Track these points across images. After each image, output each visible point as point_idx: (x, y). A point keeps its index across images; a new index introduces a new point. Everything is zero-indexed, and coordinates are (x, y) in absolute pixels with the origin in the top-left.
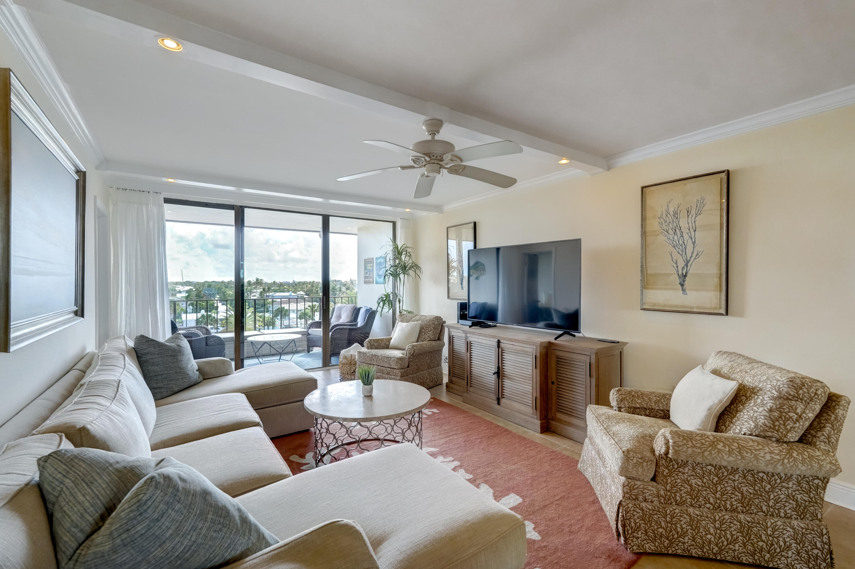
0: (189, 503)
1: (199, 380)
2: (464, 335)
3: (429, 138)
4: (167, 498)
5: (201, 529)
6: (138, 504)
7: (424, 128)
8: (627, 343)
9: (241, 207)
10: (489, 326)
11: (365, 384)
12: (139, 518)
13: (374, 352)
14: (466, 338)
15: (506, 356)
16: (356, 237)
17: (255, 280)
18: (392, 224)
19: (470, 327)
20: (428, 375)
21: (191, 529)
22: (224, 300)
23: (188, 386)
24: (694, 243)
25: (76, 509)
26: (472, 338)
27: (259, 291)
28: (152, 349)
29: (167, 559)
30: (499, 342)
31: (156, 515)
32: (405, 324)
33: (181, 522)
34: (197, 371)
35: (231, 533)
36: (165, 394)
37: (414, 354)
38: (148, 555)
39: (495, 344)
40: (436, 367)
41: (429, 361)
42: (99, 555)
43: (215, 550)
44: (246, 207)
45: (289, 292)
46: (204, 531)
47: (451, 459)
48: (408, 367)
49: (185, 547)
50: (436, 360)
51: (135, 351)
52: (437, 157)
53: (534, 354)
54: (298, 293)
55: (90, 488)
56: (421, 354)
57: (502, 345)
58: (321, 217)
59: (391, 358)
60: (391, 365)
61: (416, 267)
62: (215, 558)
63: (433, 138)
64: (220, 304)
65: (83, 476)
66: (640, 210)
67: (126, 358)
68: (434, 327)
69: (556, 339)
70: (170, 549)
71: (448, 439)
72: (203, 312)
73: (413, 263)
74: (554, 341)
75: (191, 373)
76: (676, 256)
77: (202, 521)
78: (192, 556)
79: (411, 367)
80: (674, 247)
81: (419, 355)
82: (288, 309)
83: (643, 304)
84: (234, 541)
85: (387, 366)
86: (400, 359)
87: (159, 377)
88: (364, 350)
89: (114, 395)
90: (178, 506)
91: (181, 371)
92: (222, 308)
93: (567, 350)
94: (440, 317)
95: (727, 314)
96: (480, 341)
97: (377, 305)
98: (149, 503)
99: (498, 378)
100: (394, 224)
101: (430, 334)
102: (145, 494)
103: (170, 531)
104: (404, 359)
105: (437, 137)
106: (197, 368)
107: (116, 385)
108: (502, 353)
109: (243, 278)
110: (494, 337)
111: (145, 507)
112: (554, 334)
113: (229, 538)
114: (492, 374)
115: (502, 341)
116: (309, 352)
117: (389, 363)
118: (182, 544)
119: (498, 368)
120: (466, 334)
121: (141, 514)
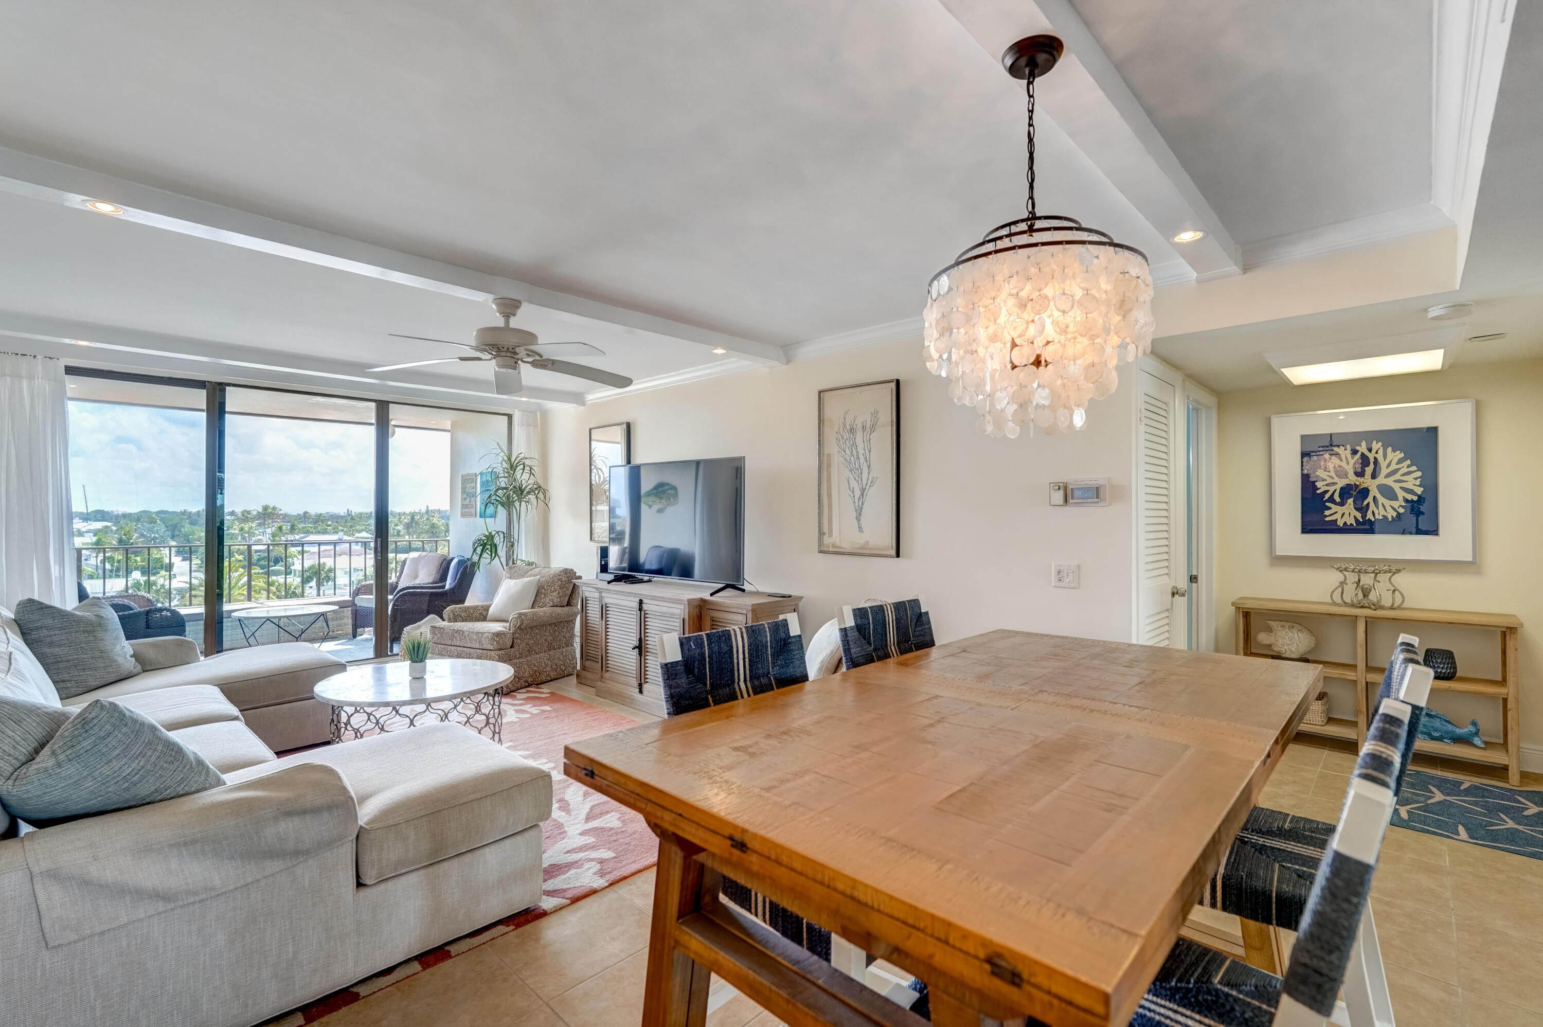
0: (136, 730)
1: (135, 671)
2: (597, 595)
3: (500, 322)
4: (113, 720)
5: (150, 756)
6: (83, 722)
7: (494, 306)
8: (803, 597)
9: (220, 384)
10: (641, 581)
11: (413, 661)
12: (85, 735)
13: (459, 625)
14: (601, 598)
15: (652, 623)
16: (449, 434)
17: (260, 510)
18: (506, 418)
19: (609, 582)
20: (548, 659)
21: (139, 754)
22: (187, 553)
23: (115, 679)
24: (869, 467)
25: (6, 742)
26: (609, 599)
27: (269, 531)
28: (49, 621)
29: (114, 778)
30: (641, 602)
31: (102, 734)
32: (513, 582)
33: (128, 744)
34: (131, 656)
35: (184, 768)
36: (74, 691)
37: (523, 627)
38: (94, 772)
39: (636, 605)
40: (563, 647)
41: (549, 638)
42: (41, 771)
43: (166, 781)
44: (229, 385)
45: (337, 533)
46: (153, 759)
47: (545, 761)
48: (512, 647)
49: (133, 770)
50: (564, 637)
51: (18, 625)
52: (508, 349)
53: (682, 617)
54: (357, 535)
55: (19, 726)
56: (536, 627)
57: (645, 607)
58: (373, 405)
59: (482, 633)
60: (483, 645)
61: (540, 490)
62: (166, 790)
63: (507, 322)
64: (177, 560)
65: (8, 716)
66: (817, 422)
67: (8, 630)
68: (560, 586)
69: (712, 595)
70: (117, 768)
71: (550, 740)
72: (136, 575)
73: (536, 483)
74: (708, 597)
75: (120, 660)
76: (854, 484)
77: (151, 751)
78: (141, 781)
79: (516, 647)
80: (851, 471)
81: (531, 628)
82: (333, 567)
83: (820, 546)
84: (188, 778)
85: (477, 646)
86: (498, 634)
87: (62, 665)
88: (441, 623)
89: (7, 669)
90: (124, 730)
91: (104, 656)
92: (180, 565)
93: (723, 609)
94: (572, 570)
95: (898, 555)
96: (620, 602)
97: (472, 550)
98: (95, 721)
99: (640, 654)
100: (510, 417)
101: (554, 597)
102: (90, 713)
103: (117, 752)
104: (504, 634)
105: (514, 323)
106: (132, 652)
107: (7, 658)
108: (645, 618)
109: (222, 506)
110: (635, 595)
111: (91, 725)
112: (712, 587)
113: (181, 772)
114: (631, 649)
115: (645, 601)
116: (355, 636)
117: (480, 642)
118: (129, 766)
119: (640, 640)
120: (601, 593)
121: (86, 732)
